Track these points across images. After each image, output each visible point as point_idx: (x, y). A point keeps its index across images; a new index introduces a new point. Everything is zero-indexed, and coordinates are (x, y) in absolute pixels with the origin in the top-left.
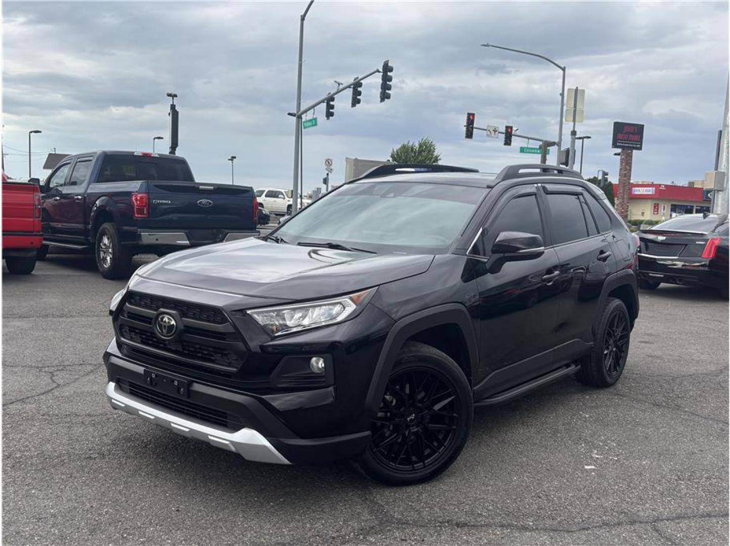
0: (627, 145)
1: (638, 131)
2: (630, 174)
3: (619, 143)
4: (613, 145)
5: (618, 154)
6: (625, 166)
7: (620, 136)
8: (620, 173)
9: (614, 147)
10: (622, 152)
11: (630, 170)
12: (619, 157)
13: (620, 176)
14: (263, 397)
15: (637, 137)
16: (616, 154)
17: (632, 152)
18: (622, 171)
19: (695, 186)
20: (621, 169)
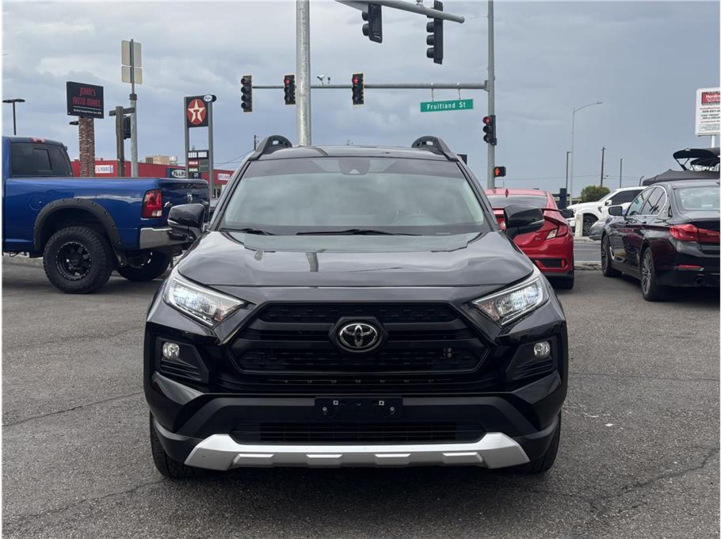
0: (86, 112)
1: (97, 94)
2: (94, 148)
3: (76, 109)
4: (68, 111)
5: (76, 123)
6: (87, 138)
7: (76, 100)
8: (80, 148)
9: (70, 115)
10: (80, 120)
11: (93, 143)
12: (77, 127)
13: (80, 150)
14: (513, 392)
15: (95, 102)
16: (72, 123)
17: (93, 120)
18: (83, 145)
19: (154, 163)
20: (81, 143)
